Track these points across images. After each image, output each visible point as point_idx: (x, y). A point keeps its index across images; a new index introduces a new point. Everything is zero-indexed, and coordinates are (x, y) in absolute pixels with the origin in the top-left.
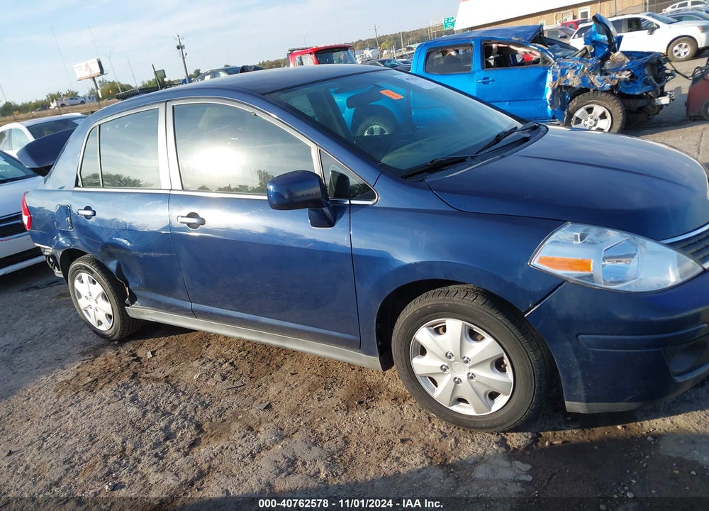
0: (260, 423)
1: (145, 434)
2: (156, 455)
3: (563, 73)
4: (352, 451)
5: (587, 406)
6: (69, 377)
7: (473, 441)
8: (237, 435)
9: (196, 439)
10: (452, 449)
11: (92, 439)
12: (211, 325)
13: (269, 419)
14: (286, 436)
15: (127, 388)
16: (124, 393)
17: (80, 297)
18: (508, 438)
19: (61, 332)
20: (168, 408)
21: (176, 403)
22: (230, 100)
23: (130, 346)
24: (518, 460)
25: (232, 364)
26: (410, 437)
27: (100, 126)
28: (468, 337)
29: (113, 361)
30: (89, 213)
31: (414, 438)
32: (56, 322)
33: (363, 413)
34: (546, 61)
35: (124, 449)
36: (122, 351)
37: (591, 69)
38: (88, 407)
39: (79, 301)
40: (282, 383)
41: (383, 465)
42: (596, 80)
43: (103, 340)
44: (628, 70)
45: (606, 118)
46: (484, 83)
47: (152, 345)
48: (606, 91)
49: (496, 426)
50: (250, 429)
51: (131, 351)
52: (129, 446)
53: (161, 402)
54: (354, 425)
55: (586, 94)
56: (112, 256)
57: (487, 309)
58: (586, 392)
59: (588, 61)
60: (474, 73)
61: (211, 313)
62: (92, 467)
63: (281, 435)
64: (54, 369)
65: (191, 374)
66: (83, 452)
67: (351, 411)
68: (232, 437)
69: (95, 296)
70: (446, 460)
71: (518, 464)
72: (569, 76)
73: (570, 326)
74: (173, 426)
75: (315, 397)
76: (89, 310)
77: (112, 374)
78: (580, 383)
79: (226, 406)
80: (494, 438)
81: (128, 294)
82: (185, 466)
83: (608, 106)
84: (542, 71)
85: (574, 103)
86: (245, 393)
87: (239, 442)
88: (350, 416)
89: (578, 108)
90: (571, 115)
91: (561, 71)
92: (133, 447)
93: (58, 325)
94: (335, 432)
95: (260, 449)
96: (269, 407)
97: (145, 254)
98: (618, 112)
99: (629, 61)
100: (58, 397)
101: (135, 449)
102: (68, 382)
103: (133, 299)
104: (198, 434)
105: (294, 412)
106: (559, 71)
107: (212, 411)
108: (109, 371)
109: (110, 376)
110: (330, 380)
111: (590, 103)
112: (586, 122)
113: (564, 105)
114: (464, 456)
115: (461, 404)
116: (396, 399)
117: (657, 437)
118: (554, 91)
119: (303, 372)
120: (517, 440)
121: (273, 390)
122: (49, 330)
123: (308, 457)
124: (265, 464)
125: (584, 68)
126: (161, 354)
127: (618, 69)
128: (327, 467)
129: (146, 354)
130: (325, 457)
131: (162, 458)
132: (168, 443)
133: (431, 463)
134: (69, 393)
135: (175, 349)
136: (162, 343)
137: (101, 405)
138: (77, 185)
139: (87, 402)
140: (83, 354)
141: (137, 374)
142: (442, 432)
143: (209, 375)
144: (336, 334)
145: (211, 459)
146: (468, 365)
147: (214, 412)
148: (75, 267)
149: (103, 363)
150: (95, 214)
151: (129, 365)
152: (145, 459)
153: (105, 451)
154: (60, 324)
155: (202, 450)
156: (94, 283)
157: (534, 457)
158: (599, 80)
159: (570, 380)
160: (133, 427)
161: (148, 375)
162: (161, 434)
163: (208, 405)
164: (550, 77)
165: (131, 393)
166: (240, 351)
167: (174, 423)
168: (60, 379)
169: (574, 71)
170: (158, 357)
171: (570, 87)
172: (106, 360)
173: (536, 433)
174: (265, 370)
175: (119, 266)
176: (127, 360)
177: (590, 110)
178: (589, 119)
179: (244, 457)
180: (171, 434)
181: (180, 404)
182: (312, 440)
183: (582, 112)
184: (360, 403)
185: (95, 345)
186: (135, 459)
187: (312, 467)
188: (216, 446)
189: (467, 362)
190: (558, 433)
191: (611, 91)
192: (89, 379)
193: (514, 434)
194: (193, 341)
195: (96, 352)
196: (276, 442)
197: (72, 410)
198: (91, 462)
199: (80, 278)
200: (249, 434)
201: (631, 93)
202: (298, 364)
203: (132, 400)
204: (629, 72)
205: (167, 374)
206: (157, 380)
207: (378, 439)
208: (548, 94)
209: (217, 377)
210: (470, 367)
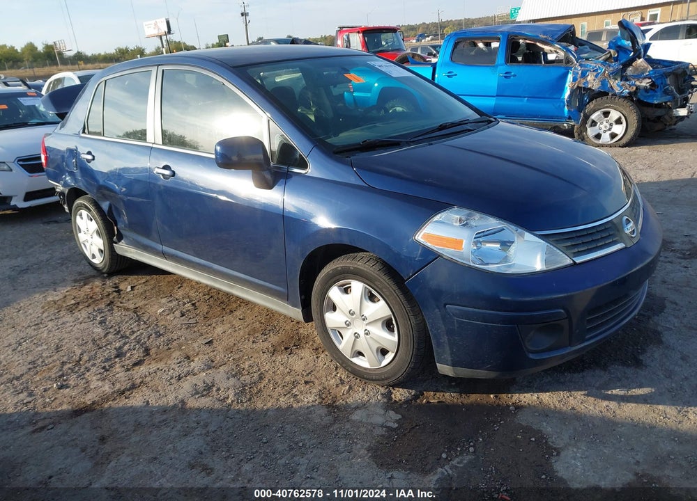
0: (198, 354)
1: (101, 350)
2: (104, 368)
3: (584, 75)
4: (262, 386)
5: (454, 370)
6: (57, 298)
7: (364, 390)
8: (175, 361)
9: (141, 360)
10: (343, 394)
11: (58, 349)
12: (178, 268)
13: (206, 352)
14: (214, 367)
15: (100, 313)
16: (97, 316)
17: (80, 232)
18: (394, 392)
19: (64, 262)
20: (128, 333)
21: (135, 329)
22: (207, 70)
23: (115, 279)
24: (393, 410)
25: (193, 304)
26: (314, 380)
27: (106, 81)
28: (367, 297)
29: (97, 290)
30: (90, 157)
31: (317, 382)
32: (63, 253)
33: (286, 357)
34: (568, 61)
35: (80, 360)
36: (108, 283)
37: (612, 74)
38: (63, 323)
39: (79, 235)
40: (229, 325)
41: (281, 399)
42: (616, 85)
43: (95, 272)
44: (650, 78)
45: (621, 123)
46: (505, 77)
47: (135, 281)
48: (625, 97)
49: (383, 380)
50: (188, 357)
51: (115, 284)
52: (85, 357)
53: (124, 327)
54: (273, 365)
55: (604, 98)
56: (105, 198)
57: (382, 275)
58: (451, 357)
59: (610, 66)
60: (497, 66)
61: (177, 257)
62: (50, 369)
63: (210, 365)
64: (47, 290)
65: (157, 308)
66: (47, 357)
67: (276, 354)
68: (169, 362)
69: (91, 232)
70: (335, 402)
71: (391, 413)
72: (589, 78)
73: (438, 295)
74: (126, 348)
75: (251, 339)
76: (86, 243)
77: (93, 300)
78: (447, 348)
79: (176, 337)
80: (382, 390)
81: (116, 233)
82: (123, 379)
83: (624, 112)
84: (563, 71)
85: (591, 106)
86: (196, 329)
87: (173, 366)
88: (274, 358)
89: (595, 111)
90: (587, 117)
91: (582, 73)
92: (88, 359)
93: (63, 256)
94: (256, 368)
95: (188, 374)
96: (210, 343)
97: (129, 198)
98: (634, 118)
99: (651, 69)
100: (44, 312)
101: (89, 360)
102: (55, 302)
103: (120, 237)
104: (144, 356)
105: (229, 350)
106: (580, 72)
107: (162, 340)
108: (91, 298)
109: (90, 301)
110: (269, 328)
111: (607, 107)
112: (601, 126)
113: (582, 107)
114: (350, 400)
115: (361, 357)
116: (317, 349)
117: (518, 408)
118: (573, 92)
119: (251, 318)
120: (400, 394)
121: (219, 330)
122: (54, 259)
123: (223, 385)
124: (186, 386)
125: (605, 72)
126: (139, 289)
127: (639, 77)
128: (235, 395)
129: (127, 288)
130: (238, 387)
131: (107, 370)
132: (117, 360)
133: (320, 403)
134: (53, 310)
135: (152, 287)
136: (144, 280)
137: (74, 324)
138: (84, 132)
139: (64, 319)
140: (75, 281)
141: (113, 302)
142: (341, 380)
143: (171, 310)
144: (271, 285)
145: (146, 377)
146: (364, 322)
147: (164, 341)
148: (78, 204)
149: (89, 290)
150: (93, 159)
151: (109, 295)
152: (94, 369)
153: (65, 359)
154: (66, 254)
155: (142, 369)
156: (91, 220)
157: (408, 410)
158: (618, 85)
159: (439, 345)
160: (94, 344)
161: (121, 305)
162: (114, 352)
163: (162, 335)
164: (570, 77)
165: (103, 317)
166: (204, 295)
167: (128, 345)
168: (50, 299)
169: (595, 74)
170: (136, 292)
171: (590, 89)
172: (92, 288)
173: (420, 392)
174: (219, 313)
175: (110, 207)
176: (109, 290)
177: (606, 114)
178: (604, 122)
179: (171, 378)
180: (122, 353)
181: (138, 330)
182: (233, 373)
183: (599, 115)
184: (286, 349)
185: (87, 275)
186: (86, 368)
187: (223, 393)
188: (154, 366)
189: (364, 320)
190: (438, 394)
191: (630, 98)
192: (73, 302)
193: (400, 389)
194: (169, 282)
195: (86, 280)
196: (203, 370)
197: (50, 324)
198: (50, 366)
199: (81, 215)
200: (184, 362)
201: (649, 101)
202: (248, 312)
203: (101, 323)
204: (650, 80)
205: (137, 306)
206: (128, 310)
207: (288, 378)
208: (567, 93)
209: (178, 313)
210: (367, 325)
